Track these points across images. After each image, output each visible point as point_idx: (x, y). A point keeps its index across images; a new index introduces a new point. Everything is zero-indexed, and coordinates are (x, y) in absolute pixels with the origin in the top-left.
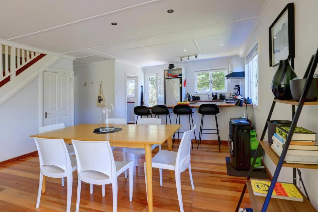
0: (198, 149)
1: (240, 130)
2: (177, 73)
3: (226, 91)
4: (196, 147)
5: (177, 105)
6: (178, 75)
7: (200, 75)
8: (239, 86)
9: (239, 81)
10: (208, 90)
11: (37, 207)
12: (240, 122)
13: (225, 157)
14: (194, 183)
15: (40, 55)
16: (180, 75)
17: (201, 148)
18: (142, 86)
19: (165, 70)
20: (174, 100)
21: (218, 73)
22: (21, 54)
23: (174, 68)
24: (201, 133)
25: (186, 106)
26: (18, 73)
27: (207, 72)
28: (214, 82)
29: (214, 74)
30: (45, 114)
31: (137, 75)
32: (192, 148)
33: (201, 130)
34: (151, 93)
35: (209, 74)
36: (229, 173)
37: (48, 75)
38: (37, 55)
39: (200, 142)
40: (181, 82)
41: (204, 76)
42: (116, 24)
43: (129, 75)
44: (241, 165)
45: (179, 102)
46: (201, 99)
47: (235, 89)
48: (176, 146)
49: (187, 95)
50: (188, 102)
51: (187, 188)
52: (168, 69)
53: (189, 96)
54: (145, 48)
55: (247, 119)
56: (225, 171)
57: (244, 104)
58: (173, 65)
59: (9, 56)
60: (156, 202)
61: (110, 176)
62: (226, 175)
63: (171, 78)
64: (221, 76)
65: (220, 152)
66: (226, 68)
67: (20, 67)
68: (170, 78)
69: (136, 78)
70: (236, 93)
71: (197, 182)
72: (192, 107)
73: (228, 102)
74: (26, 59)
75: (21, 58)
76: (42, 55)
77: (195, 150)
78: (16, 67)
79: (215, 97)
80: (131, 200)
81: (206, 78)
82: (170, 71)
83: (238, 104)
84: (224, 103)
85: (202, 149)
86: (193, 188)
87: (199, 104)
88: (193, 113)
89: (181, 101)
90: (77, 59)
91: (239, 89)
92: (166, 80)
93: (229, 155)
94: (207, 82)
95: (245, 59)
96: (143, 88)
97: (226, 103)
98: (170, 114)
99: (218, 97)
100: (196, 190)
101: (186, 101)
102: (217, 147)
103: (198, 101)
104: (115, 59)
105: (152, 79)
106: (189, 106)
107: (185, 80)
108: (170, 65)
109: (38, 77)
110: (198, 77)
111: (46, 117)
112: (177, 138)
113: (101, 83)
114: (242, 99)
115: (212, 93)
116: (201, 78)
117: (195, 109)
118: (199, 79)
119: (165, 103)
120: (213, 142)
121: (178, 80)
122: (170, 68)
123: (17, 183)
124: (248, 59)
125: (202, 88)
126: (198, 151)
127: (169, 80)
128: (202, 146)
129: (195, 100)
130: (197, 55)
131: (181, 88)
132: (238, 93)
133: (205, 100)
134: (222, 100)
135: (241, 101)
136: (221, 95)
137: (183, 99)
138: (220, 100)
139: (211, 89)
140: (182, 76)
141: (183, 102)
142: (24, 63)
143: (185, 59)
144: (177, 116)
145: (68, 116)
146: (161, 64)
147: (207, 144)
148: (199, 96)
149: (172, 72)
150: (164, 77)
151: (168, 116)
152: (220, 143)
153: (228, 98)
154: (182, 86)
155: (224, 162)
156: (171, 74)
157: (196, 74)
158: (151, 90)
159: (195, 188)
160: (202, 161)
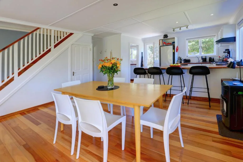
0: (188, 104)
1: (235, 92)
2: (171, 41)
3: (216, 54)
4: (186, 103)
5: (170, 67)
6: (171, 43)
7: (190, 42)
8: (229, 50)
9: (229, 46)
10: (198, 54)
11: (54, 142)
12: (234, 84)
13: (216, 115)
14: (183, 139)
15: (69, 34)
16: (172, 43)
17: (191, 103)
18: (142, 53)
19: (161, 40)
20: (168, 62)
21: (207, 40)
22: (57, 34)
23: (168, 38)
24: (191, 91)
25: (178, 68)
26: (55, 46)
27: (197, 40)
28: (203, 47)
29: (203, 41)
30: (72, 73)
31: (138, 44)
32: (183, 103)
33: (192, 88)
34: (150, 57)
35: (198, 41)
36: (221, 133)
37: (75, 47)
38: (68, 34)
39: (190, 98)
40: (174, 48)
41: (194, 43)
42: (117, 5)
43: (133, 45)
44: (236, 126)
45: (172, 65)
46: (191, 62)
47: (224, 52)
48: (168, 101)
49: (179, 59)
50: (179, 65)
51: (175, 143)
52: (163, 38)
53: (181, 59)
54: (143, 23)
55: (241, 80)
56: (217, 130)
57: (236, 66)
58: (167, 35)
59: (50, 36)
60: (145, 155)
61: (102, 130)
62: (217, 134)
63: (166, 46)
64: (210, 42)
65: (210, 109)
66: (215, 35)
67: (56, 42)
68: (164, 46)
69: (137, 47)
70: (227, 56)
71: (186, 138)
72: (183, 68)
73: (218, 64)
74: (60, 37)
75: (58, 37)
76: (71, 34)
77: (185, 106)
78: (55, 43)
79: (204, 60)
80: (123, 148)
81: (196, 44)
82: (165, 40)
83: (231, 66)
84: (214, 65)
85: (192, 105)
86: (183, 146)
87: (190, 66)
88: (184, 73)
89: (174, 63)
90: (94, 35)
91: (229, 53)
92: (161, 47)
93: (220, 113)
94: (196, 48)
95: (236, 25)
96: (143, 53)
97: (217, 65)
98: (163, 74)
99: (208, 60)
100: (185, 148)
101: (178, 63)
102: (208, 103)
103: (189, 63)
104: (121, 34)
105: (151, 48)
106: (180, 68)
107: (177, 47)
108: (165, 35)
109: (68, 48)
110: (189, 44)
111: (73, 75)
112: (170, 94)
113: (111, 51)
114: (234, 62)
115: (202, 57)
116: (191, 45)
117: (186, 70)
118: (190, 46)
119: (160, 65)
120: (203, 99)
121: (171, 47)
122: (164, 38)
123: (49, 120)
124: (240, 25)
125: (192, 53)
126: (188, 106)
127: (163, 47)
128: (192, 102)
129: (186, 62)
130: (188, 26)
131: (174, 53)
132: (229, 56)
133: (195, 62)
134: (211, 63)
135: (234, 63)
136: (211, 58)
137: (176, 62)
138: (209, 62)
139: (201, 54)
140: (174, 43)
141: (175, 64)
142: (59, 40)
143: (177, 30)
144: (170, 76)
145: (88, 74)
146: (157, 35)
147: (197, 100)
148: (190, 59)
149: (166, 41)
150: (160, 45)
151: (161, 76)
152: (210, 100)
153: (217, 61)
154: (174, 51)
155: (215, 120)
156: (165, 43)
157: (187, 42)
158: (150, 55)
159: (184, 145)
160: (192, 117)
